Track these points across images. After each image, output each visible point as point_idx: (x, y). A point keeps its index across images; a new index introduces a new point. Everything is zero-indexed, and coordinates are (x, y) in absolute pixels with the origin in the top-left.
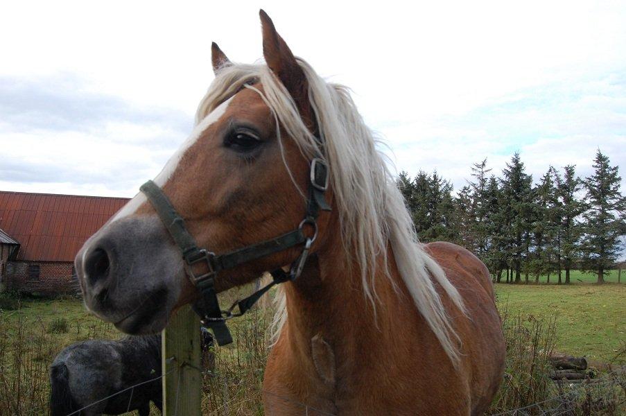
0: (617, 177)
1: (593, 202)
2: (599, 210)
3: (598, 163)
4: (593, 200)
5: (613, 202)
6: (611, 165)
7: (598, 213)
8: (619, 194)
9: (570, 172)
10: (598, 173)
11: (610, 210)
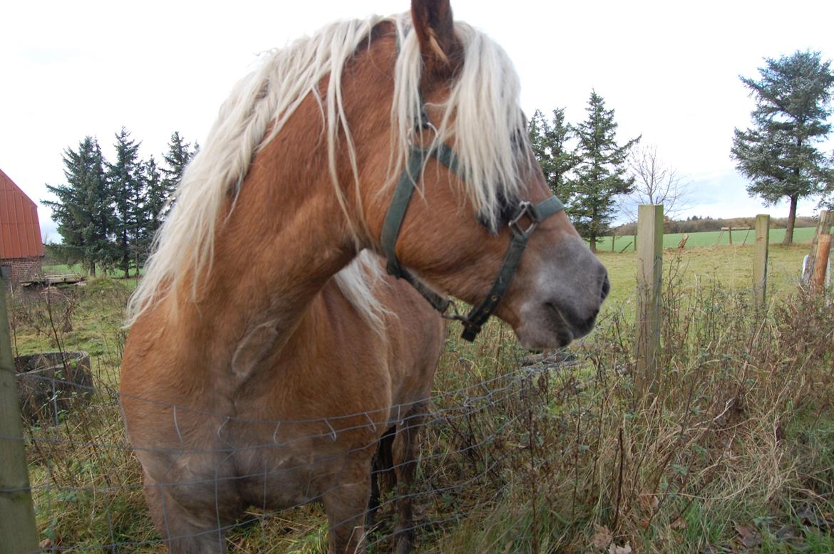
0: (612, 122)
1: (586, 154)
2: (593, 164)
3: (592, 105)
4: (585, 151)
5: (608, 153)
7: (591, 167)
9: (559, 117)
10: (591, 118)
11: (604, 163)
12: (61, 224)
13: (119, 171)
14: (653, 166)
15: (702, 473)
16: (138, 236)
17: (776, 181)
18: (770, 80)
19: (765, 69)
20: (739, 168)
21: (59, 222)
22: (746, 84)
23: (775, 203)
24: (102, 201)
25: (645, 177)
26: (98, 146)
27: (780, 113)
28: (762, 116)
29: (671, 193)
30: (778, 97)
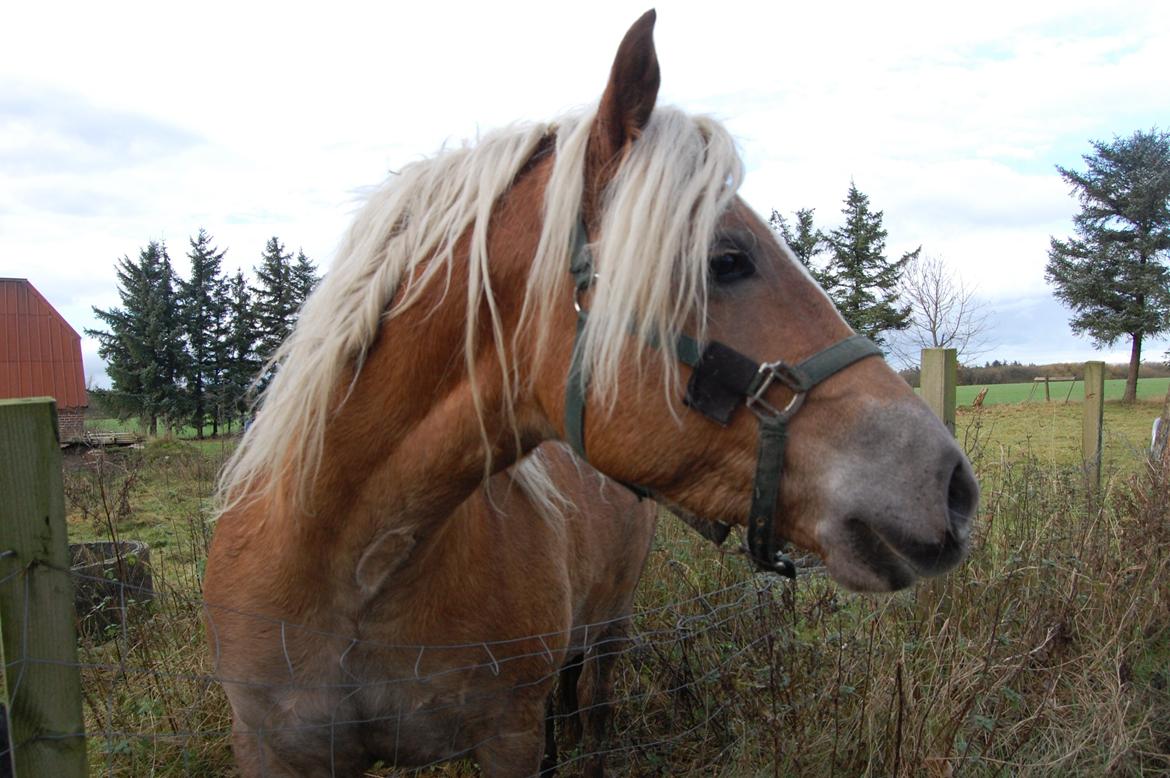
0: (880, 230)
1: (842, 274)
2: (853, 288)
3: (851, 205)
4: (841, 270)
5: (874, 272)
6: (872, 209)
7: (849, 292)
8: (882, 259)
9: (805, 221)
10: (850, 223)
11: (868, 286)
12: (112, 362)
13: (194, 290)
14: (937, 291)
15: (1014, 728)
16: (216, 381)
17: (1110, 313)
18: (1100, 172)
19: (1093, 156)
20: (1058, 294)
21: (110, 360)
22: (1066, 177)
23: (1111, 344)
24: (169, 332)
25: (926, 305)
26: (166, 256)
27: (1115, 218)
28: (1089, 222)
29: (963, 329)
30: (1113, 196)
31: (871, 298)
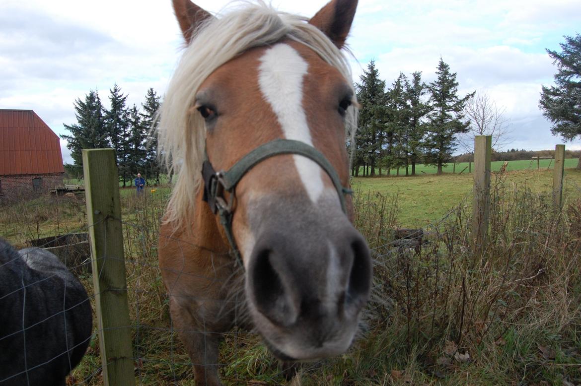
1: (435, 105)
2: (440, 111)
3: (440, 70)
4: (435, 103)
5: (451, 104)
6: (451, 72)
7: (439, 114)
8: (456, 97)
9: (417, 78)
10: (440, 79)
11: (448, 111)
13: (113, 115)
14: (483, 113)
17: (572, 124)
18: (569, 52)
19: (565, 44)
20: (545, 114)
21: (73, 150)
22: (551, 55)
23: (572, 140)
25: (478, 121)
26: (98, 98)
27: (576, 75)
28: (562, 78)
29: (496, 132)
30: (575, 64)
31: (450, 117)
